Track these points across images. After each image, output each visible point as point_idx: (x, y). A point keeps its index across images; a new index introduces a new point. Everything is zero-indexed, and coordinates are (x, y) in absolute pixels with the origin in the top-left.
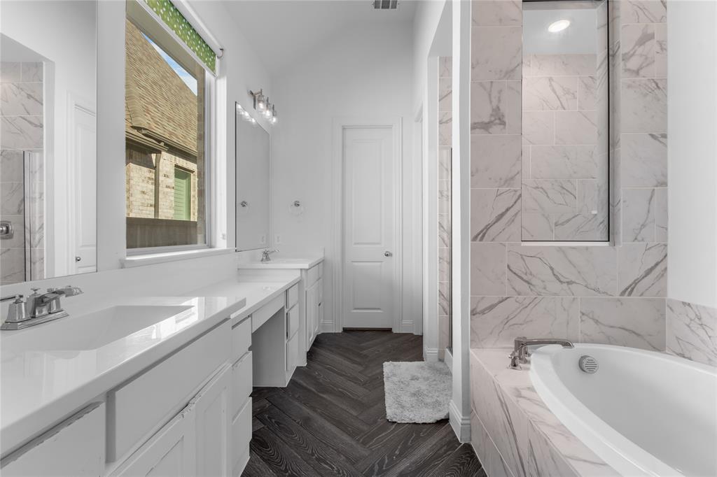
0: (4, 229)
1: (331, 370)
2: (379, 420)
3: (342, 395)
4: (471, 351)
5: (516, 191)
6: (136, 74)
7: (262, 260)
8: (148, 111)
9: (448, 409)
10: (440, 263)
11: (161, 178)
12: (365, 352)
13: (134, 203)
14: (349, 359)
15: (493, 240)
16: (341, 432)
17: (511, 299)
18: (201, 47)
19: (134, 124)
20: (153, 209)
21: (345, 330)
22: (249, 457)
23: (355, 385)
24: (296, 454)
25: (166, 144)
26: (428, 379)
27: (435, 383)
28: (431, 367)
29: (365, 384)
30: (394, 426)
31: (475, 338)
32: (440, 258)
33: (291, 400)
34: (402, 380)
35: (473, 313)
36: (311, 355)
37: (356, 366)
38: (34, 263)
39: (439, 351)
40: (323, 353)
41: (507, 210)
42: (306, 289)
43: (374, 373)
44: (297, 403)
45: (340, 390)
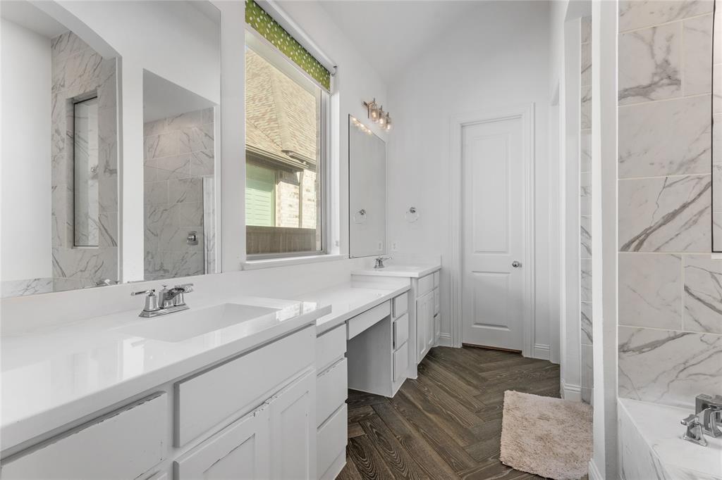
0: (193, 237)
1: (441, 387)
2: (490, 459)
3: (449, 419)
4: (619, 400)
5: (700, 178)
6: (287, 106)
7: (376, 267)
8: (294, 136)
9: (588, 469)
10: (582, 278)
11: (304, 193)
12: (483, 374)
13: (284, 215)
14: (465, 379)
15: (658, 249)
16: (443, 462)
17: (693, 336)
18: (316, 68)
19: (284, 149)
20: (298, 219)
21: (465, 346)
22: (346, 463)
23: (467, 410)
24: (390, 472)
25: (307, 163)
26: (563, 422)
27: (573, 429)
28: (569, 407)
29: (479, 412)
30: (508, 471)
31: (626, 383)
32: (583, 272)
33: (395, 412)
34: (527, 416)
35: (623, 349)
36: (422, 368)
37: (471, 388)
38: (210, 263)
39: (582, 389)
40: (437, 368)
41: (684, 206)
42: (416, 299)
43: (492, 401)
44: (400, 418)
45: (449, 412)
